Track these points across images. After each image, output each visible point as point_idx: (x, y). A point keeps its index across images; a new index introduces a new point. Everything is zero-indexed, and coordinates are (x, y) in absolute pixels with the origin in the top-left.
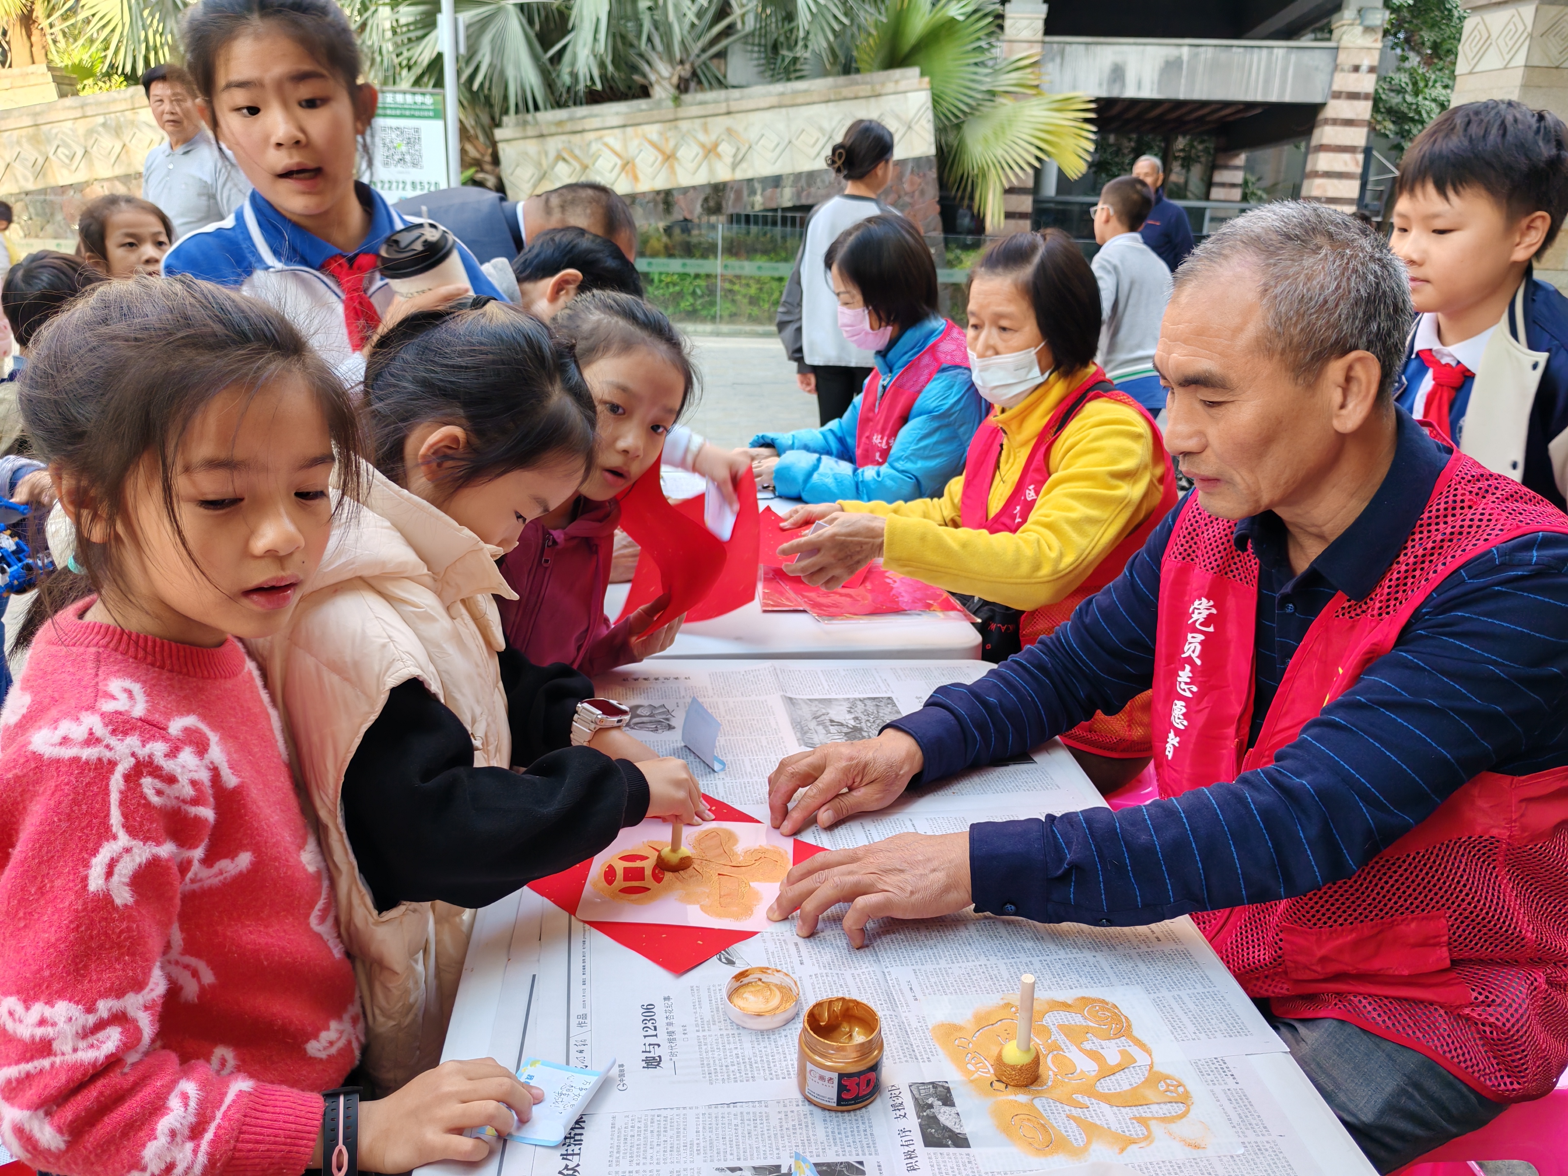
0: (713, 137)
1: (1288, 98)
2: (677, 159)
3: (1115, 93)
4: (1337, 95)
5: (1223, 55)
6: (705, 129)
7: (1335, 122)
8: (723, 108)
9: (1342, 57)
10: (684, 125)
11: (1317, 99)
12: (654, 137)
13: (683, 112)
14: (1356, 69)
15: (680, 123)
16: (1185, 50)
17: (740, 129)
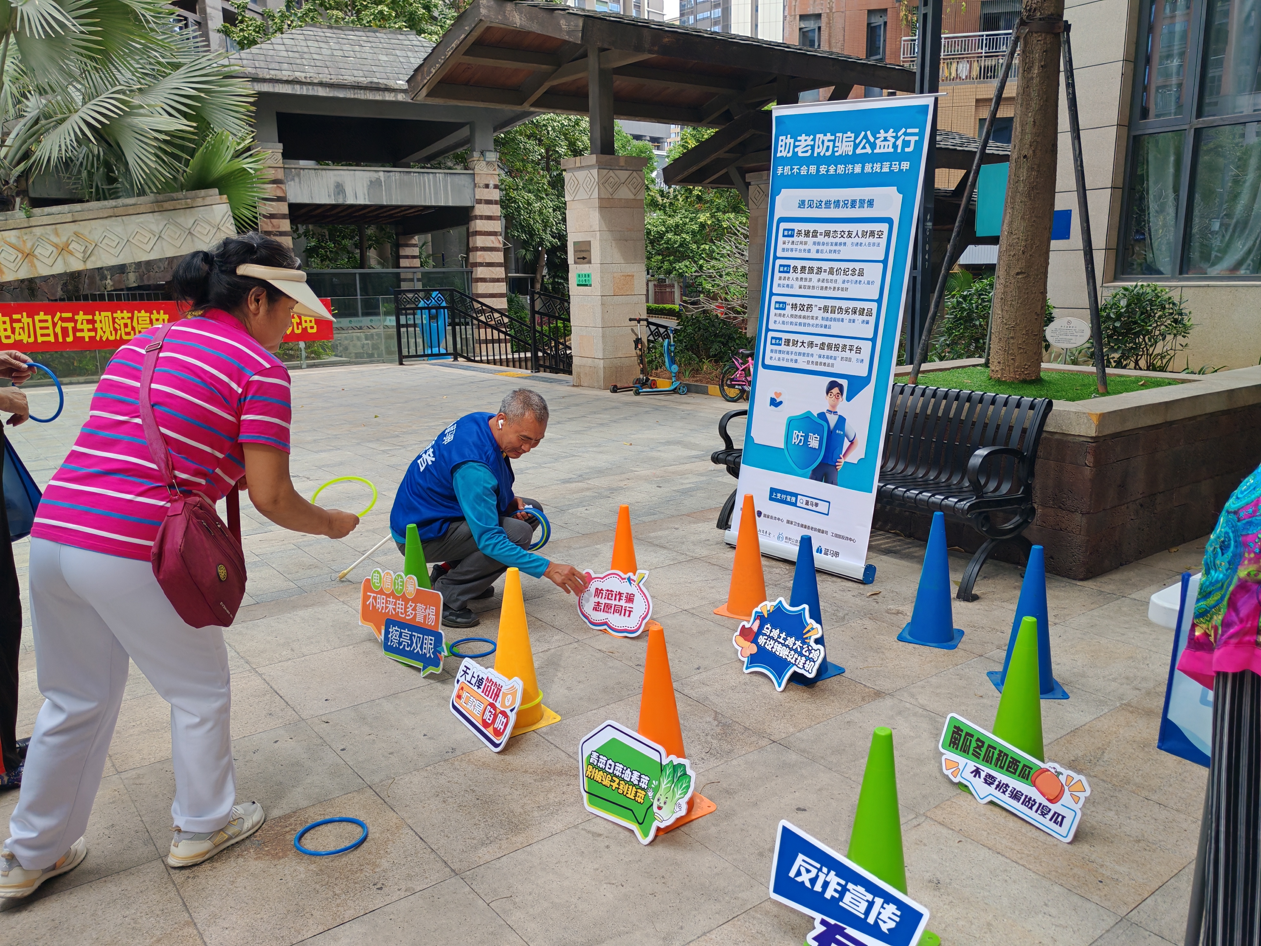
0: (64, 239)
1: (450, 204)
2: (35, 256)
3: (340, 202)
4: (479, 202)
5: (406, 177)
6: (57, 234)
7: (482, 217)
9: (477, 179)
10: (38, 231)
11: (468, 204)
12: (13, 240)
13: (35, 221)
14: (487, 186)
15: (34, 229)
16: (381, 174)
17: (86, 232)
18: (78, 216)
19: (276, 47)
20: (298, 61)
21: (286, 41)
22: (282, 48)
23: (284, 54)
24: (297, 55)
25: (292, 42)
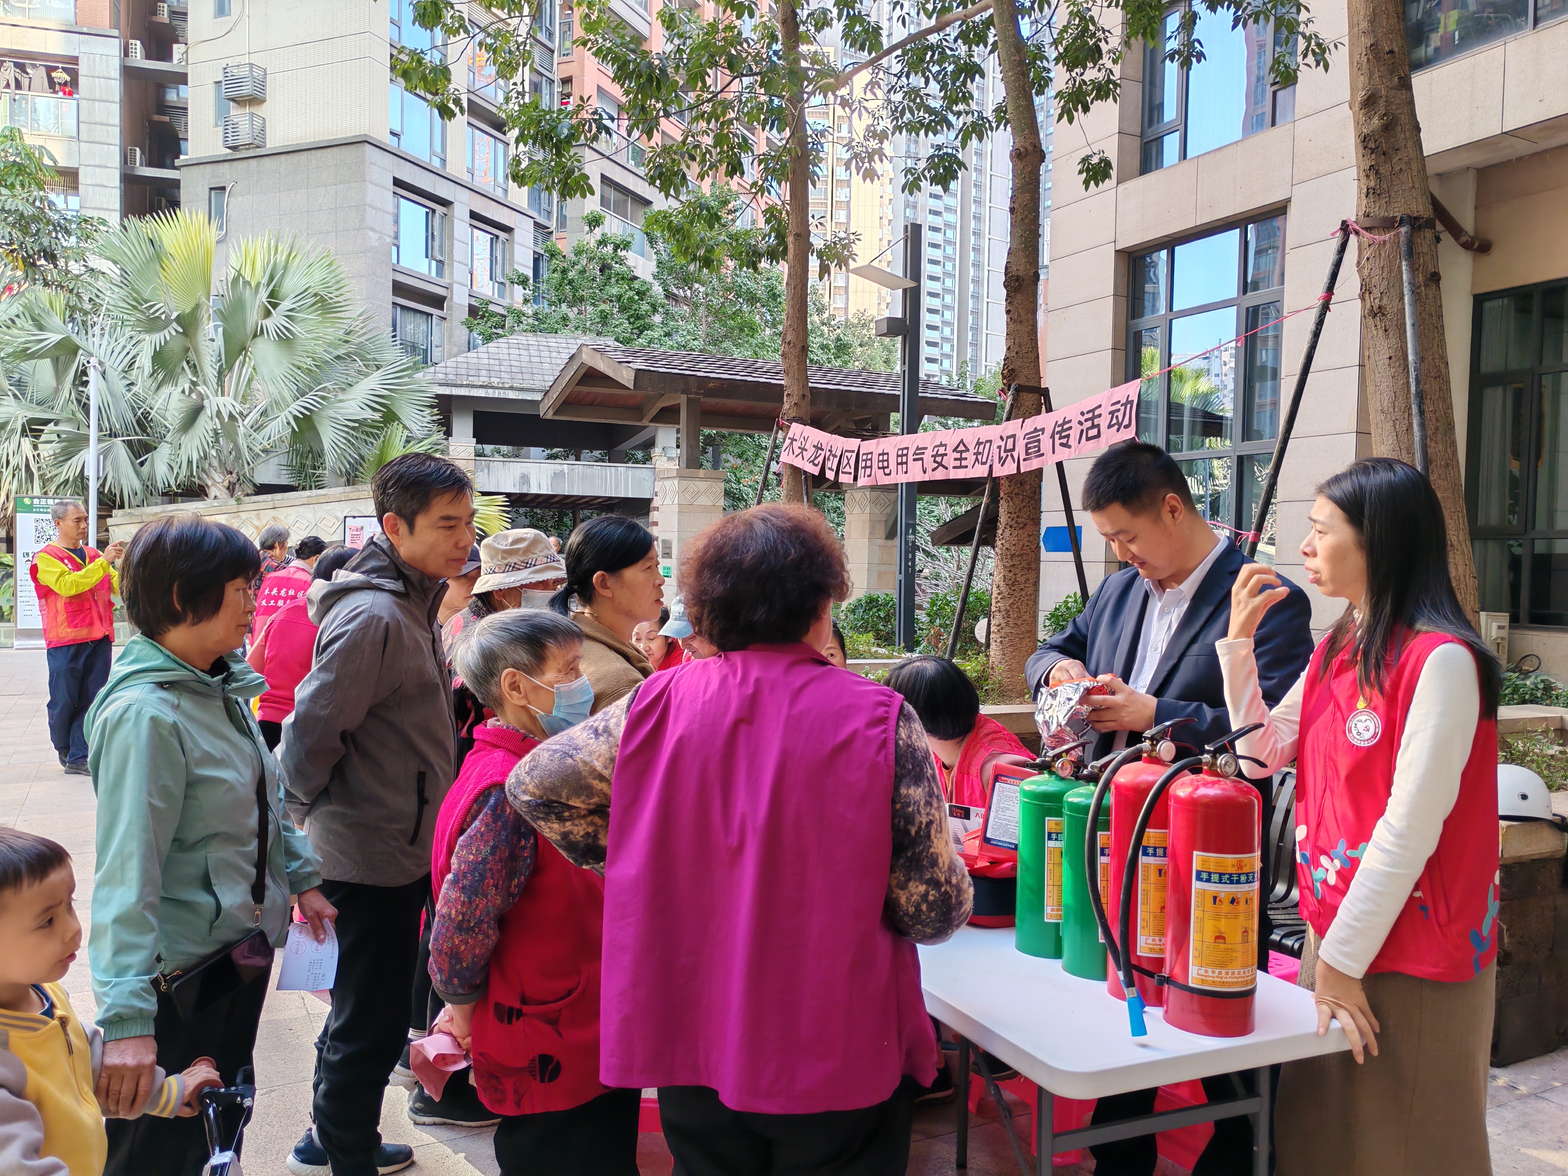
3: (525, 491)
4: (658, 494)
5: (589, 470)
6: (259, 518)
7: (660, 509)
8: (271, 505)
10: (244, 515)
11: (648, 496)
13: (242, 507)
15: (241, 514)
16: (566, 466)
17: (282, 517)
18: (277, 504)
19: (480, 355)
20: (497, 368)
21: (490, 350)
22: (486, 355)
23: (486, 361)
24: (497, 362)
25: (496, 350)
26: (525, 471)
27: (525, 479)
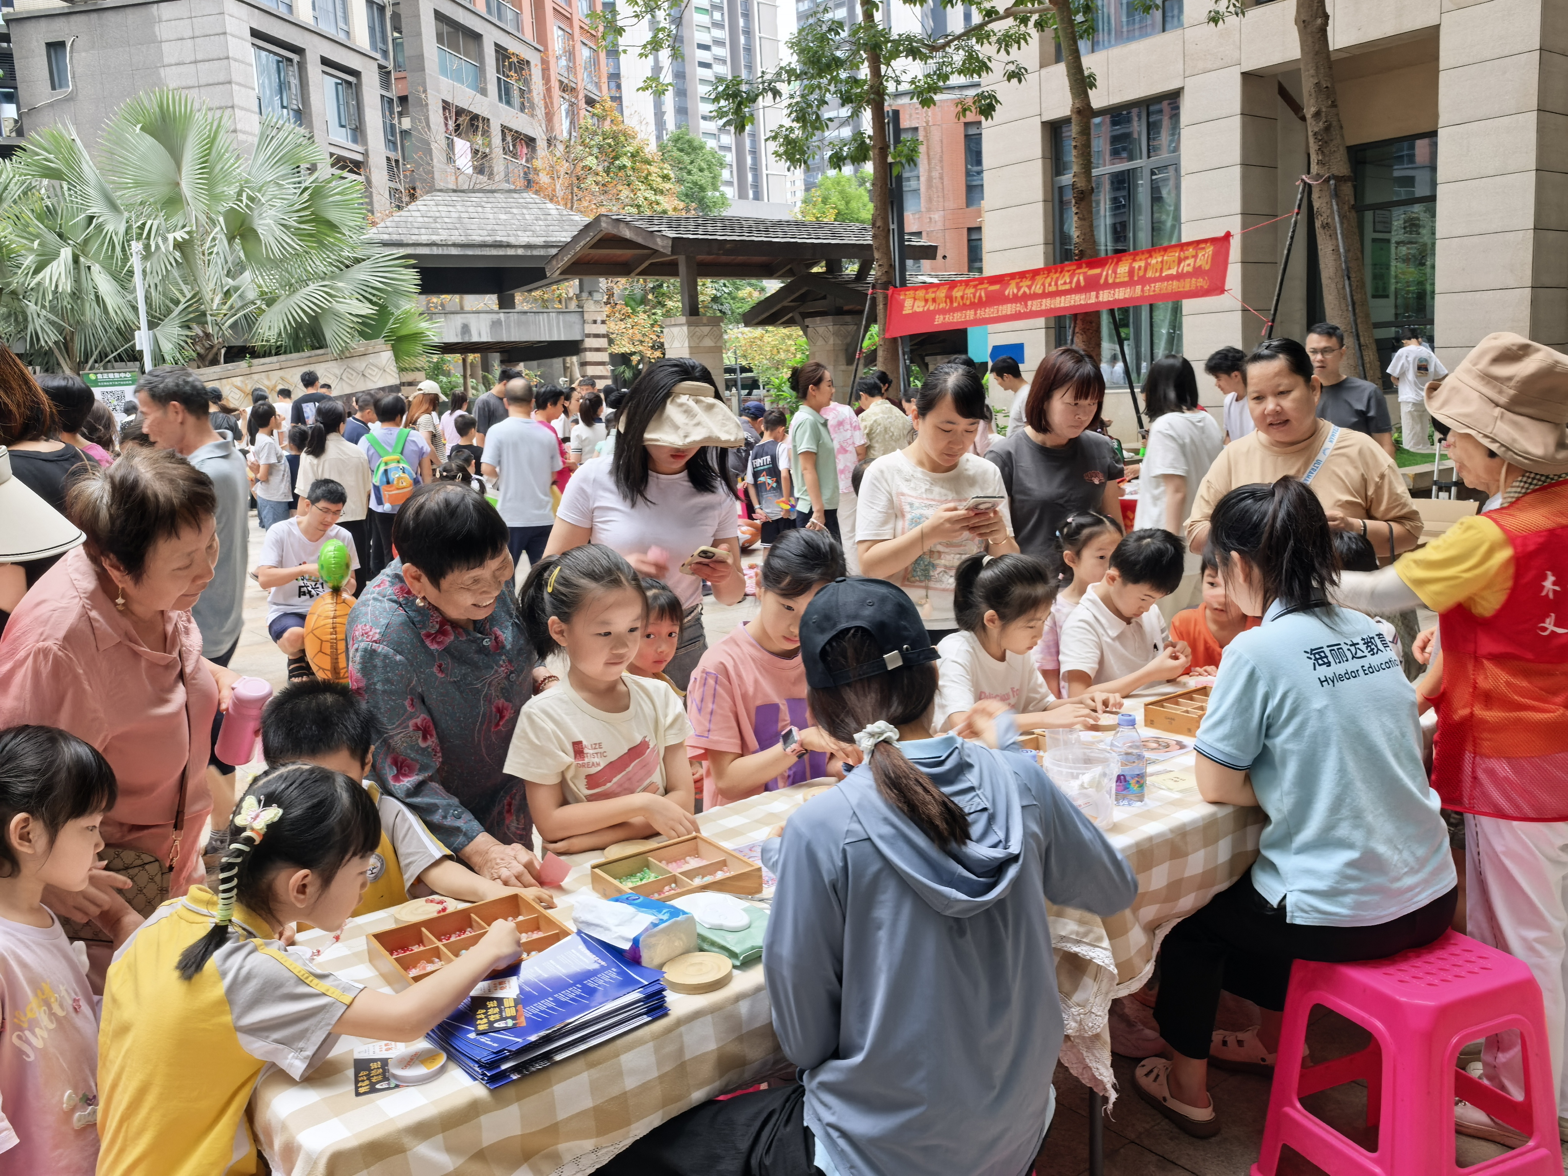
1: (563, 339)
3: (468, 340)
4: (588, 336)
5: (523, 317)
6: (268, 378)
7: (591, 350)
8: (277, 366)
9: (586, 316)
10: (255, 377)
11: (578, 338)
12: (239, 384)
13: (254, 369)
14: (595, 322)
16: (502, 315)
19: (412, 213)
20: (433, 225)
21: (420, 208)
22: (417, 213)
23: (420, 220)
24: (432, 220)
25: (425, 208)
26: (465, 321)
27: (465, 329)
